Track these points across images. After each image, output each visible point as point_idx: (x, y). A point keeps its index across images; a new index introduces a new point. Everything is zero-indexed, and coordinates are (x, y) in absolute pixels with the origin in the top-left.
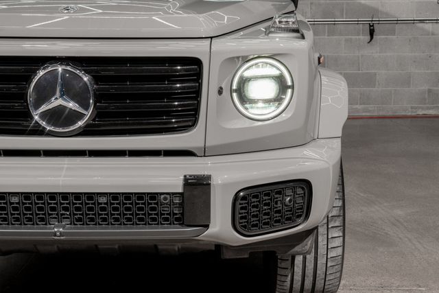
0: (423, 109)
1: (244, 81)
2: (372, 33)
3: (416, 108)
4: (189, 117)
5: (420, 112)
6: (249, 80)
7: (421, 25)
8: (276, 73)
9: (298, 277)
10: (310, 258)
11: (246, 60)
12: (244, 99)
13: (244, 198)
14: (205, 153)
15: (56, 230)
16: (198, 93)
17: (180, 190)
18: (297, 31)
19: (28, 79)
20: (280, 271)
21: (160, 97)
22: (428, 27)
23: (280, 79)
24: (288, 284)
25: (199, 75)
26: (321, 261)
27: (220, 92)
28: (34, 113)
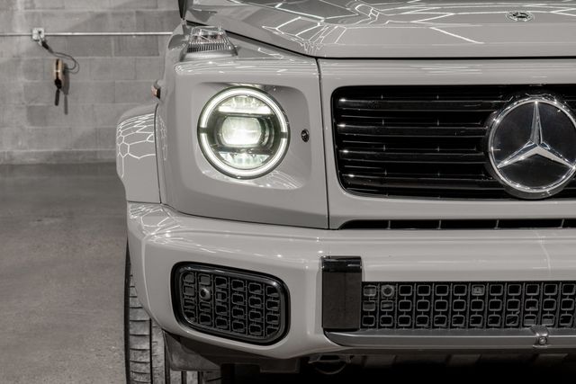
15: (538, 335)
28: (498, 167)
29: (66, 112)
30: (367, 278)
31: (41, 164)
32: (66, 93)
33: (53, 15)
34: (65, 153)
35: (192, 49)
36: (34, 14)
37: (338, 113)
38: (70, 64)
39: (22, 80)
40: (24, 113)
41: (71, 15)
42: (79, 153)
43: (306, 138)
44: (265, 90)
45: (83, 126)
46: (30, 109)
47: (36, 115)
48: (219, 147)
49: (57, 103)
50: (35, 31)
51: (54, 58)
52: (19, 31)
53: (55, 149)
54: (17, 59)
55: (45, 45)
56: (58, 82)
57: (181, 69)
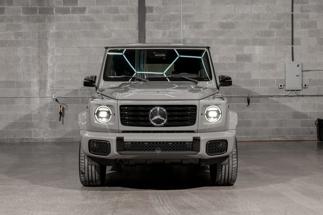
0: (274, 137)
1: (208, 112)
2: (249, 102)
3: (271, 137)
4: (193, 122)
5: (273, 139)
6: (209, 111)
7: (271, 98)
8: (217, 109)
9: (223, 174)
10: (227, 166)
11: (209, 106)
12: (208, 117)
13: (209, 144)
14: (198, 132)
15: (157, 152)
16: (196, 115)
17: (192, 141)
18: (222, 98)
19: (149, 111)
20: (218, 172)
21: (185, 116)
22: (275, 99)
23: (218, 111)
24: (220, 177)
25: (196, 110)
26: (231, 168)
27: (202, 114)
28: (151, 120)
29: (63, 124)
30: (125, 141)
31: (53, 142)
32: (63, 117)
33: (59, 90)
34: (62, 138)
35: (94, 98)
36: (53, 90)
37: (121, 110)
38: (65, 107)
39: (48, 113)
40: (48, 124)
41: (65, 90)
42: (67, 138)
43: (115, 115)
44: (107, 106)
45: (69, 129)
46: (50, 122)
47: (52, 125)
48: (99, 117)
49: (60, 120)
50: (53, 96)
51: (59, 105)
52: (48, 96)
53: (59, 137)
54: (46, 105)
55: (56, 100)
56: (60, 113)
57: (93, 102)
